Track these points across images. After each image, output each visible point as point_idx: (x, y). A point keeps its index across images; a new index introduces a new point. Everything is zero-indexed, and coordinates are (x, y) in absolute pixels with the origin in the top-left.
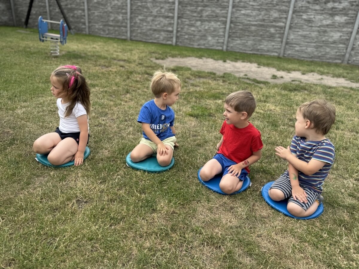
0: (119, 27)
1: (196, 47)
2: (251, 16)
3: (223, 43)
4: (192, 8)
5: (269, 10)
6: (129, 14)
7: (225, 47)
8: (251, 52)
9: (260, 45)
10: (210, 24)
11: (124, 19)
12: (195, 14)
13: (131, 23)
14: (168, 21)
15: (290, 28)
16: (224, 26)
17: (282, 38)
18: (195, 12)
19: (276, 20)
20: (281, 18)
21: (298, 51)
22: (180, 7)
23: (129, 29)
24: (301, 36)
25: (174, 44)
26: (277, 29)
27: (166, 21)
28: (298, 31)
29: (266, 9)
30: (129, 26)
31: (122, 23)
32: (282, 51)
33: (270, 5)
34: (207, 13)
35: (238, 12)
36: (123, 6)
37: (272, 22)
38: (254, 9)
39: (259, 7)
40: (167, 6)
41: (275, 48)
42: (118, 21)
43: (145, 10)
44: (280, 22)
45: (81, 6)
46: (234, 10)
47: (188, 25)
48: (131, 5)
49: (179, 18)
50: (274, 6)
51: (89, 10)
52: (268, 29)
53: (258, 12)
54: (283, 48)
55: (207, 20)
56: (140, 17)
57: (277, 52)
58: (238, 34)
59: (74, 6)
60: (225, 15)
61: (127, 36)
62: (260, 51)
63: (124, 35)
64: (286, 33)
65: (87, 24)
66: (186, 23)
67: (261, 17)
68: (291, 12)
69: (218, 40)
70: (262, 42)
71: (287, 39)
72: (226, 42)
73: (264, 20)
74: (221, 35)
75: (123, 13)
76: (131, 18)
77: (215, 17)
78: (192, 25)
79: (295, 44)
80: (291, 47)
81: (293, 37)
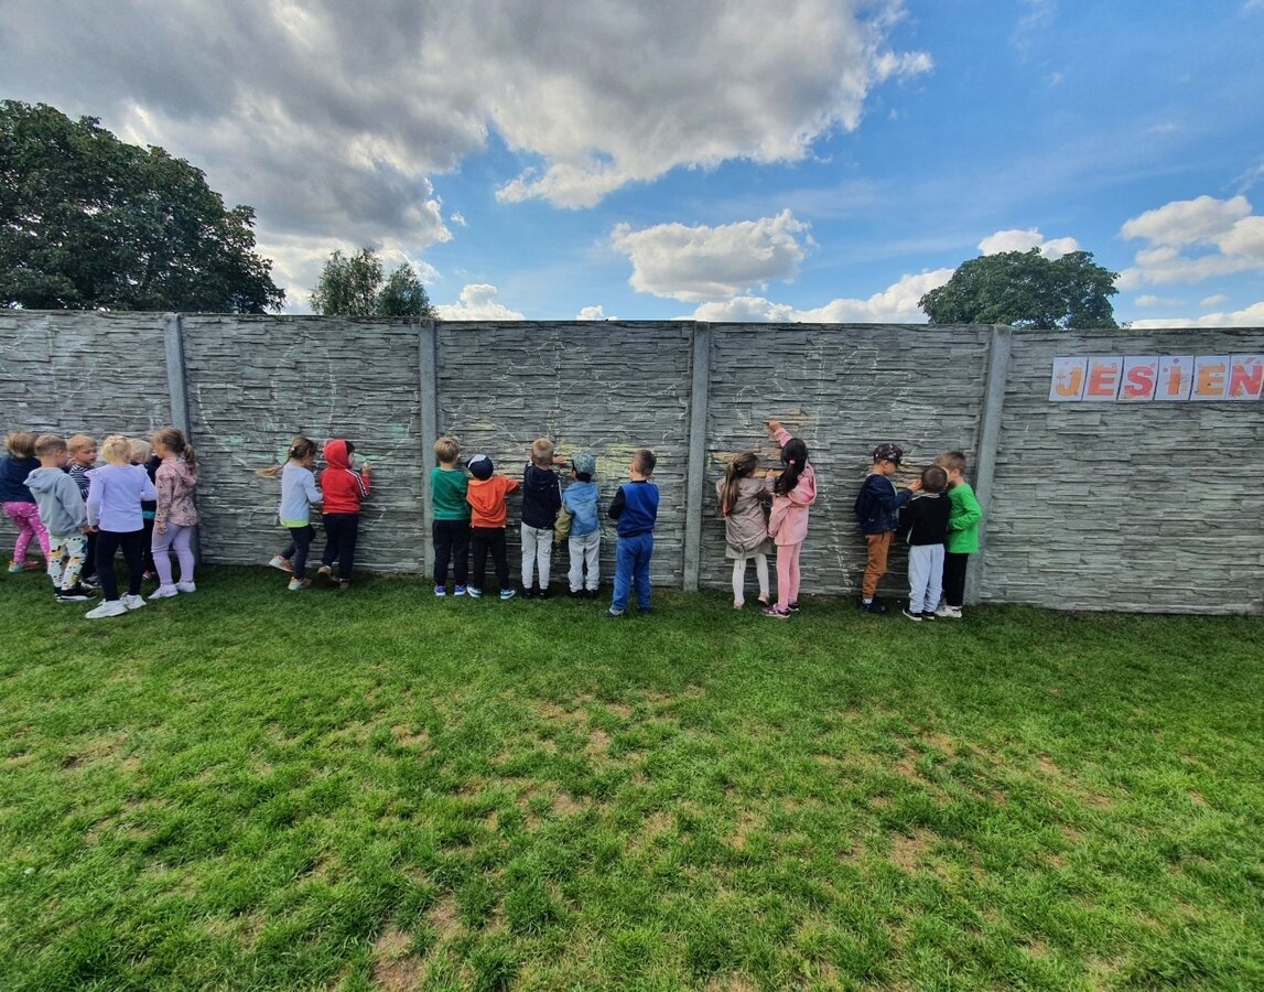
20: (943, 432)
21: (1042, 571)
24: (1052, 503)
68: (994, 403)
79: (1029, 542)
80: (1005, 554)
81: (1011, 512)
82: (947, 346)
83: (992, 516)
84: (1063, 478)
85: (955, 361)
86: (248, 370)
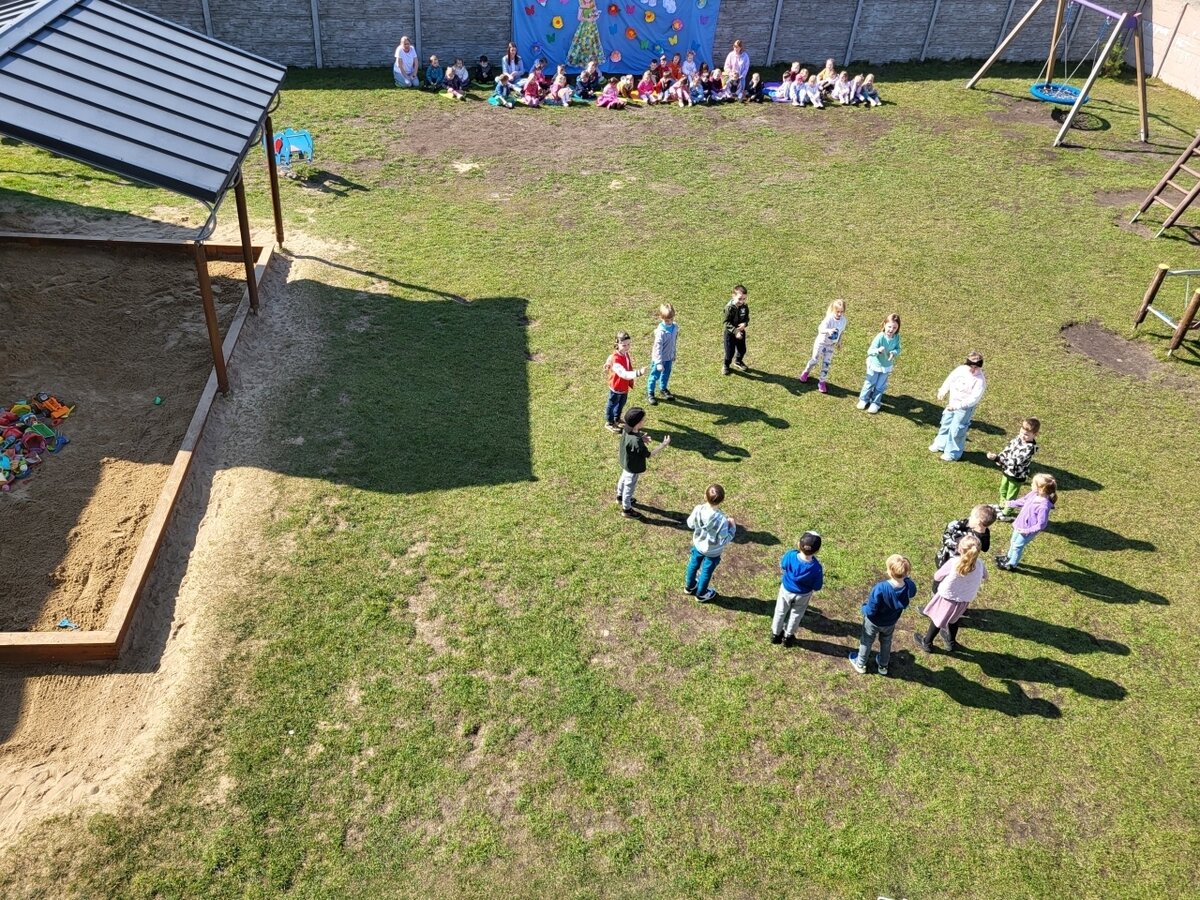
12: (352, 9)
14: (299, 25)
27: (295, 26)
44: (501, 14)
47: (341, 29)
49: (321, 17)
55: (377, 19)
58: (436, 39)
60: (410, 8)
66: (338, 26)
73: (475, 13)
78: (350, 30)
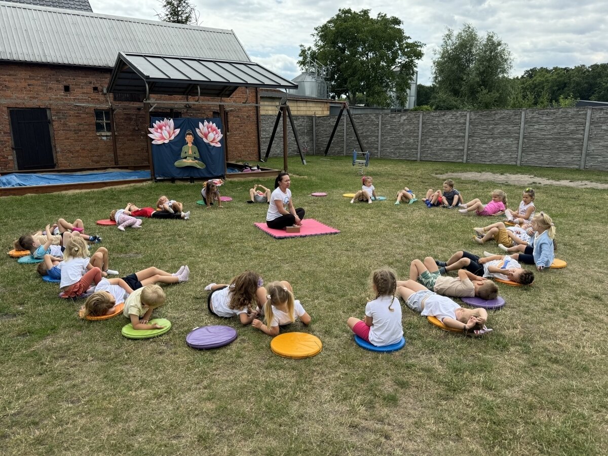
0: (411, 149)
1: (488, 163)
2: (545, 130)
3: (517, 158)
4: (484, 126)
5: (565, 123)
6: (420, 137)
7: (519, 162)
8: (548, 166)
9: (558, 158)
10: (502, 141)
11: (415, 142)
12: (486, 133)
13: (421, 145)
14: (459, 140)
15: (589, 139)
16: (517, 142)
17: (581, 150)
18: (487, 130)
19: (572, 132)
20: (577, 130)
21: (601, 162)
22: (471, 126)
23: (419, 150)
24: (603, 146)
25: (464, 162)
26: (575, 141)
27: (457, 141)
28: (599, 142)
29: (561, 123)
30: (419, 147)
31: (413, 145)
32: (583, 163)
33: (565, 119)
34: (499, 131)
35: (531, 127)
36: (415, 130)
37: (568, 135)
38: (549, 124)
39: (553, 121)
40: (458, 127)
41: (575, 160)
42: (409, 144)
43: (436, 132)
44: (578, 134)
45: (376, 133)
46: (526, 126)
47: (479, 143)
48: (423, 128)
49: (470, 136)
50: (570, 119)
51: (382, 135)
52: (565, 142)
53: (552, 126)
54: (583, 160)
55: (499, 137)
56: (431, 139)
57: (577, 165)
58: (532, 148)
59: (369, 133)
60: (518, 131)
61: (417, 157)
62: (557, 164)
63: (414, 157)
64: (585, 145)
65: (379, 149)
66: (477, 141)
67: (556, 130)
68: (588, 124)
69: (511, 155)
70: (559, 155)
71: (587, 150)
72: (519, 157)
73: (560, 133)
74: (514, 151)
75: (414, 136)
76: (422, 139)
77: (507, 134)
78: (483, 143)
79: (597, 155)
80: (592, 158)
81: (593, 148)
82: (578, 111)
83: (589, 149)
84: (606, 140)
85: (580, 115)
86: (434, 122)
